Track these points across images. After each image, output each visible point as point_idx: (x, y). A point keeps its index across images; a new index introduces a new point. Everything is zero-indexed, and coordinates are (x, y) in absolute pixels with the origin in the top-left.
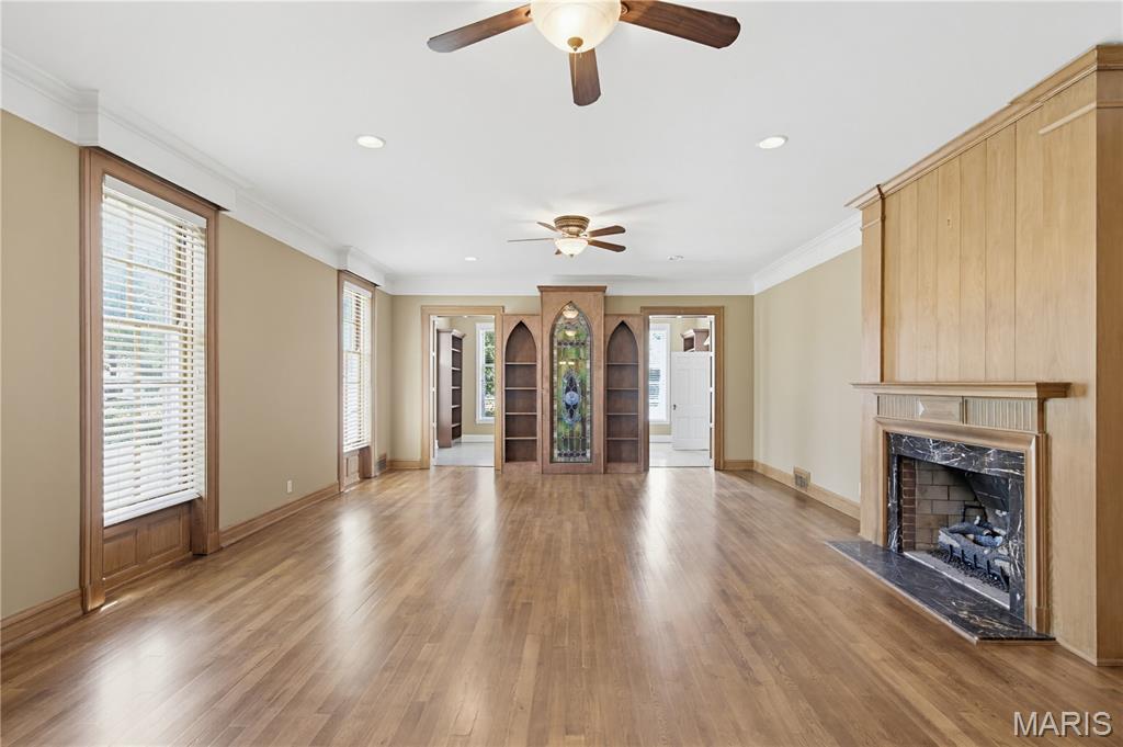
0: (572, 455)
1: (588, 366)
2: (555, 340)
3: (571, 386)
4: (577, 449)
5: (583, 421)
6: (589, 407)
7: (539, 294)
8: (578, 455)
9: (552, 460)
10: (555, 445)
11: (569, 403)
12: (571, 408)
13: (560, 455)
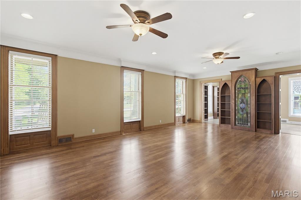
0: (243, 124)
1: (249, 95)
2: (237, 87)
3: (242, 102)
4: (245, 122)
5: (247, 113)
6: (249, 109)
7: (230, 73)
8: (245, 124)
9: (235, 125)
10: (237, 120)
11: (241, 107)
12: (242, 109)
13: (238, 123)
